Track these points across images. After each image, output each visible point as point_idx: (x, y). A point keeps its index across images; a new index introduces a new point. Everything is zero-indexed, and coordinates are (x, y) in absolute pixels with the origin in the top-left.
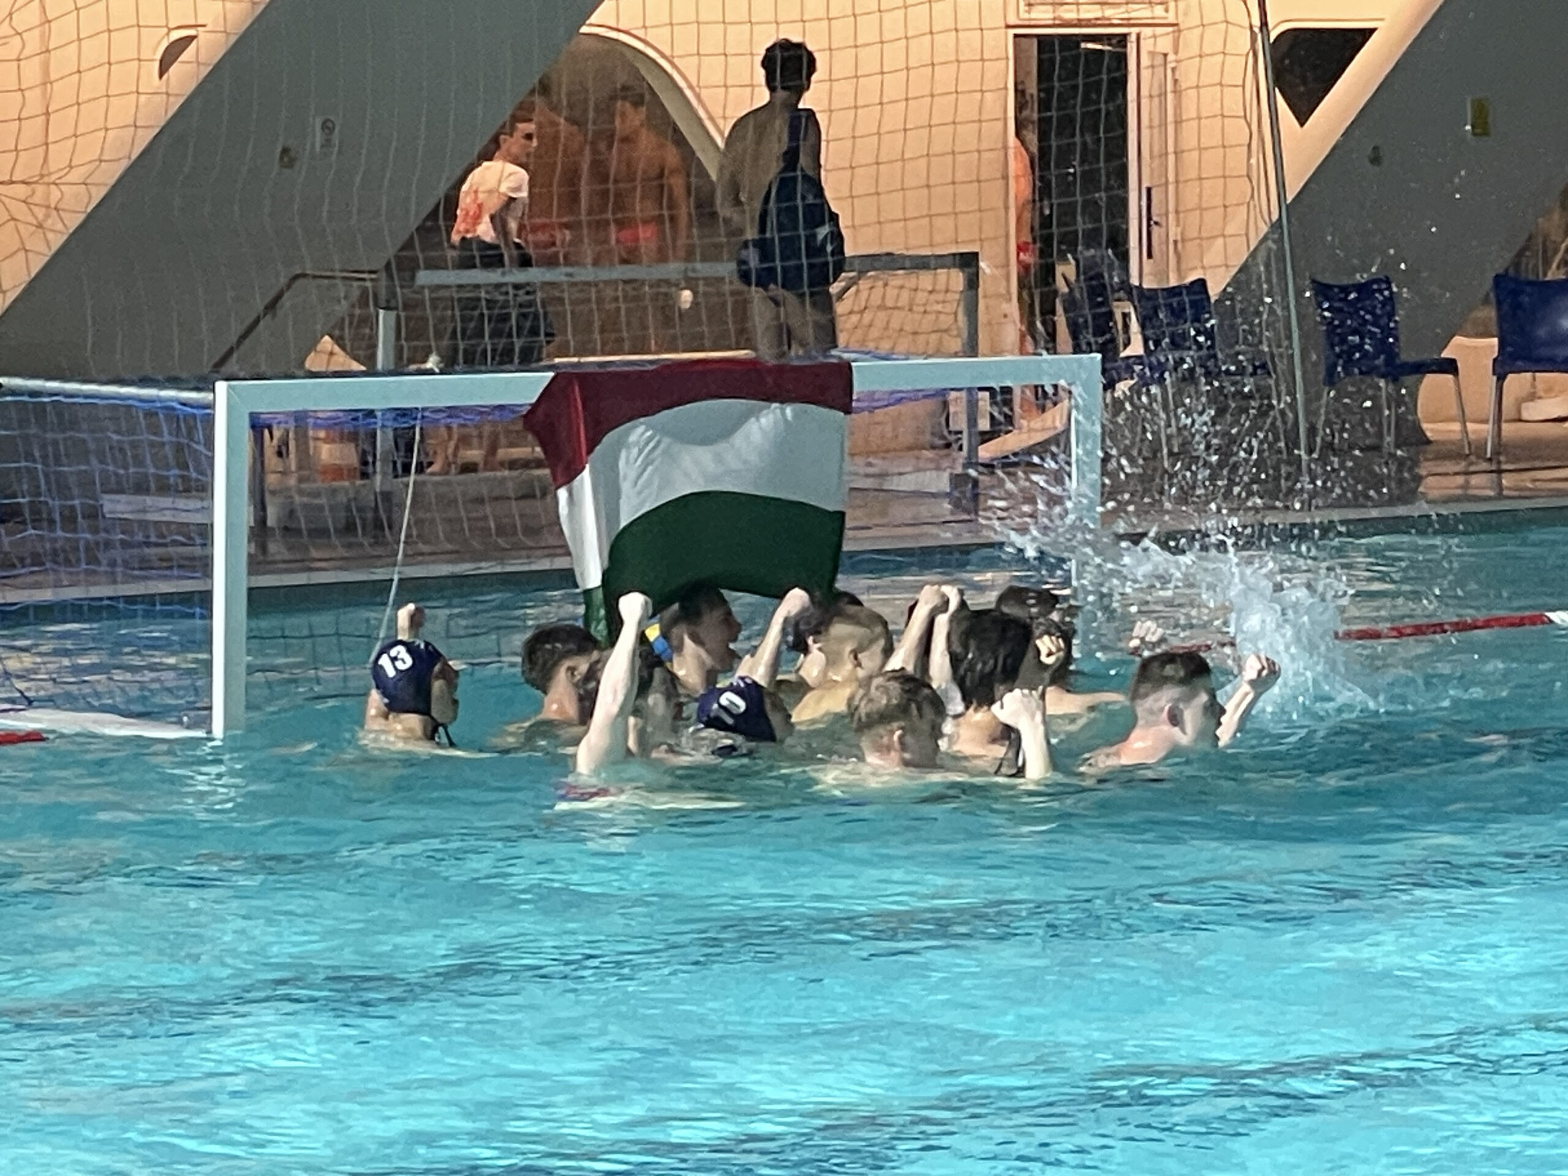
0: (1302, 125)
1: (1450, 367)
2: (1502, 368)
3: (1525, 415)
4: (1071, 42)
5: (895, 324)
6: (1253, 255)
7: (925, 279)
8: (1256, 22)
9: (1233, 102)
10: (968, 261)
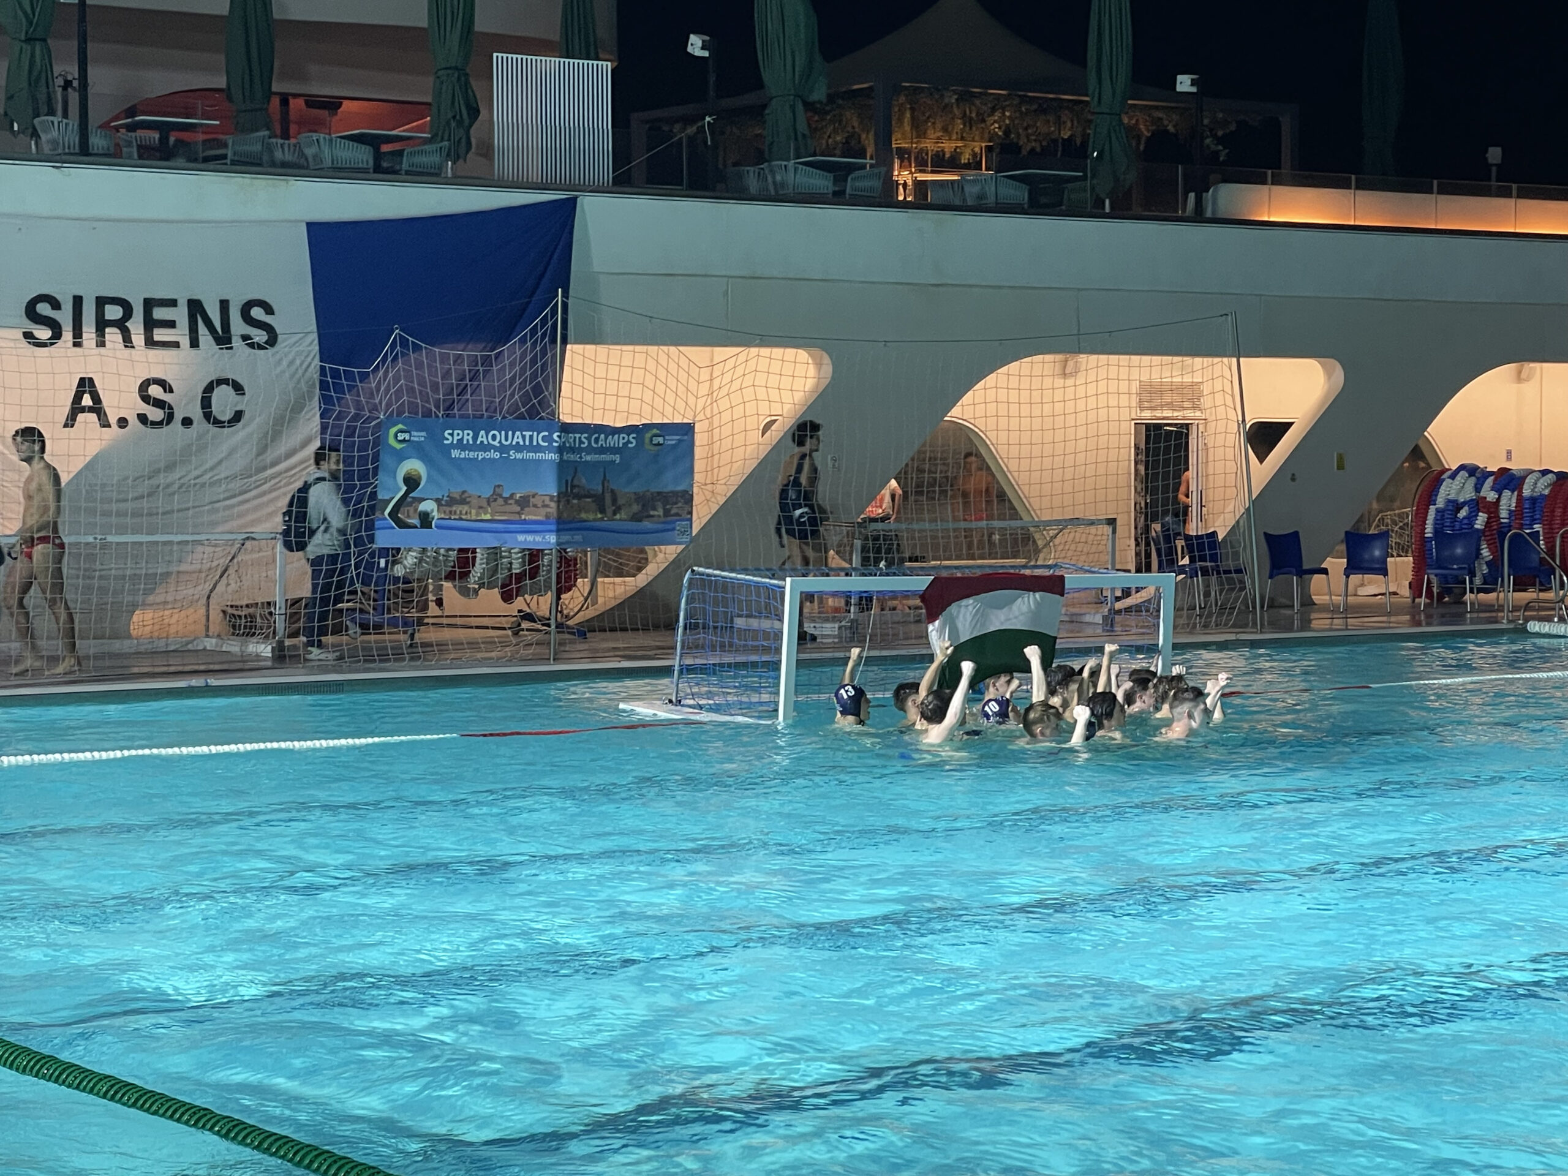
0: (1261, 462)
1: (1325, 571)
2: (1348, 573)
3: (1359, 593)
4: (1158, 427)
5: (1079, 549)
6: (1238, 522)
7: (1093, 529)
8: (1240, 419)
9: (1230, 453)
10: (1112, 522)
